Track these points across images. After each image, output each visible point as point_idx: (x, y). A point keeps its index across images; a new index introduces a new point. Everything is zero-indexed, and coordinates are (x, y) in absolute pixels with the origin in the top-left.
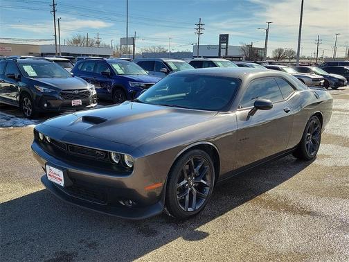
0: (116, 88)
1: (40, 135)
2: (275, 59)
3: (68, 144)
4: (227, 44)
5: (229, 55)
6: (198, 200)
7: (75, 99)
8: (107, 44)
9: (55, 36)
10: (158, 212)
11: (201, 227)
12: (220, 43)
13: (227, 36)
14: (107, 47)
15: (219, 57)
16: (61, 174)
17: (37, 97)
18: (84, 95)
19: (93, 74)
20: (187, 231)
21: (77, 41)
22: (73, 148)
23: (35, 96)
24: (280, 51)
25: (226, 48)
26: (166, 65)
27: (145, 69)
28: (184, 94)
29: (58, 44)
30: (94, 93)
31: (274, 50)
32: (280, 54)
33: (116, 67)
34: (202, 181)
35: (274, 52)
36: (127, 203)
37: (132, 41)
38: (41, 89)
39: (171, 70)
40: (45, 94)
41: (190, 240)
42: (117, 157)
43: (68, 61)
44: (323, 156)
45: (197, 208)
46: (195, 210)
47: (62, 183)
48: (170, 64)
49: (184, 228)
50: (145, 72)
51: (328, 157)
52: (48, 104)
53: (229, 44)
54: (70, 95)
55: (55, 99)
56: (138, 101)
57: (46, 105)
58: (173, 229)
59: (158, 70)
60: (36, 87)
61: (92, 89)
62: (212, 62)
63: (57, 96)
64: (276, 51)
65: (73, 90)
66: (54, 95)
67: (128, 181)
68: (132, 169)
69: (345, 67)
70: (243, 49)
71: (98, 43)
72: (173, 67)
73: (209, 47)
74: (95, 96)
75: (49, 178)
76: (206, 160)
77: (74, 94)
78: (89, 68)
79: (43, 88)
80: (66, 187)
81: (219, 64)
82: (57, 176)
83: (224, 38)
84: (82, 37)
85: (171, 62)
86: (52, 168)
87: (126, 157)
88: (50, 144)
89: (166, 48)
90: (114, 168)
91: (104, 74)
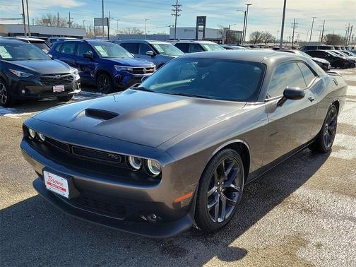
0: (100, 72)
1: (31, 131)
2: (251, 42)
3: (71, 146)
4: (205, 26)
5: (206, 37)
6: (228, 207)
7: (57, 84)
8: (80, 25)
9: (23, 15)
10: (186, 226)
11: (235, 242)
12: (198, 25)
13: (204, 18)
14: (79, 28)
15: (197, 39)
16: (64, 183)
17: (13, 82)
18: (66, 80)
19: (74, 56)
20: (220, 247)
21: (47, 21)
22: (77, 150)
23: (10, 81)
24: (257, 34)
25: (204, 31)
26: (151, 47)
27: (131, 52)
28: (189, 81)
29: (27, 23)
30: (78, 77)
31: (251, 33)
32: (257, 37)
33: (99, 48)
34: (232, 186)
35: (251, 36)
36: (149, 218)
37: (106, 21)
38: (18, 73)
39: (158, 53)
40: (22, 79)
41: (228, 260)
42: (137, 161)
43: (43, 42)
44: (338, 148)
45: (226, 217)
46: (225, 220)
47: (66, 194)
48: (156, 47)
49: (216, 243)
50: (130, 55)
51: (343, 148)
52: (26, 90)
53: (206, 27)
54: (51, 80)
55: (34, 84)
56: (143, 89)
57: (23, 91)
58: (203, 245)
59: (144, 53)
60: (12, 71)
61: (75, 73)
62: (198, 44)
63: (36, 81)
64: (253, 34)
65: (54, 75)
66: (33, 80)
67: (154, 193)
68: (159, 177)
69: (326, 51)
70: (220, 32)
71: (70, 23)
72: (160, 50)
73: (186, 30)
74: (78, 81)
75: (48, 187)
76: (236, 160)
77: (55, 79)
78: (68, 49)
79: (20, 72)
80: (71, 199)
81: (207, 47)
82: (59, 185)
83: (202, 20)
84: (53, 16)
85: (156, 44)
86: (51, 174)
87: (149, 162)
88: (44, 143)
89: (141, 30)
90: (133, 174)
91: (86, 56)
